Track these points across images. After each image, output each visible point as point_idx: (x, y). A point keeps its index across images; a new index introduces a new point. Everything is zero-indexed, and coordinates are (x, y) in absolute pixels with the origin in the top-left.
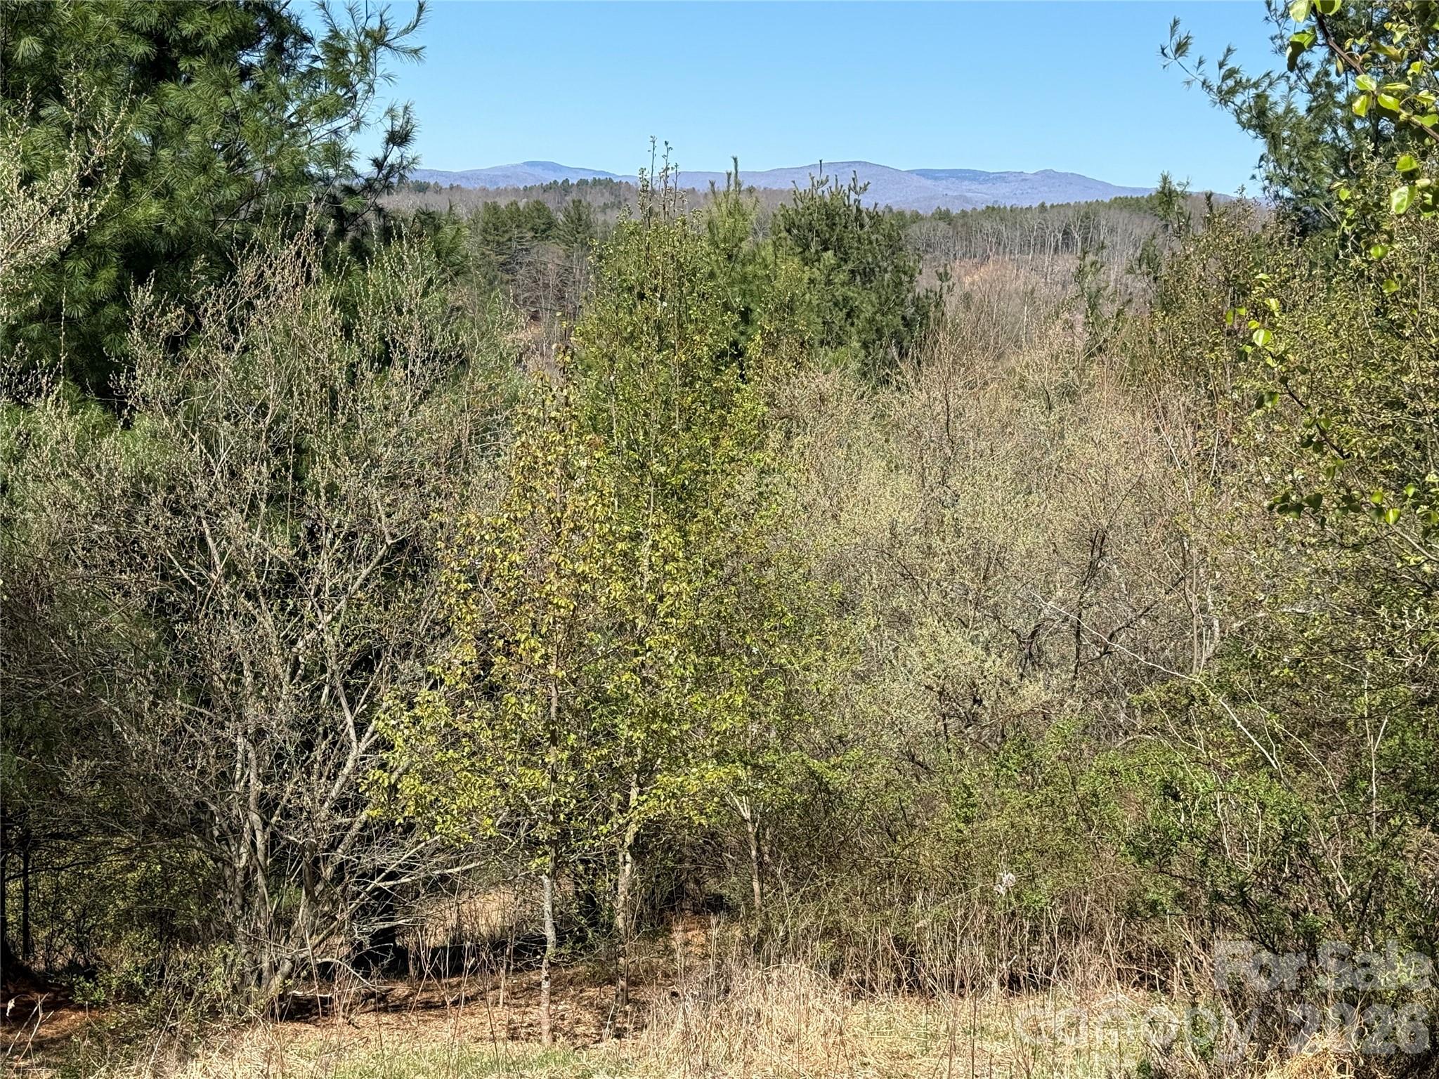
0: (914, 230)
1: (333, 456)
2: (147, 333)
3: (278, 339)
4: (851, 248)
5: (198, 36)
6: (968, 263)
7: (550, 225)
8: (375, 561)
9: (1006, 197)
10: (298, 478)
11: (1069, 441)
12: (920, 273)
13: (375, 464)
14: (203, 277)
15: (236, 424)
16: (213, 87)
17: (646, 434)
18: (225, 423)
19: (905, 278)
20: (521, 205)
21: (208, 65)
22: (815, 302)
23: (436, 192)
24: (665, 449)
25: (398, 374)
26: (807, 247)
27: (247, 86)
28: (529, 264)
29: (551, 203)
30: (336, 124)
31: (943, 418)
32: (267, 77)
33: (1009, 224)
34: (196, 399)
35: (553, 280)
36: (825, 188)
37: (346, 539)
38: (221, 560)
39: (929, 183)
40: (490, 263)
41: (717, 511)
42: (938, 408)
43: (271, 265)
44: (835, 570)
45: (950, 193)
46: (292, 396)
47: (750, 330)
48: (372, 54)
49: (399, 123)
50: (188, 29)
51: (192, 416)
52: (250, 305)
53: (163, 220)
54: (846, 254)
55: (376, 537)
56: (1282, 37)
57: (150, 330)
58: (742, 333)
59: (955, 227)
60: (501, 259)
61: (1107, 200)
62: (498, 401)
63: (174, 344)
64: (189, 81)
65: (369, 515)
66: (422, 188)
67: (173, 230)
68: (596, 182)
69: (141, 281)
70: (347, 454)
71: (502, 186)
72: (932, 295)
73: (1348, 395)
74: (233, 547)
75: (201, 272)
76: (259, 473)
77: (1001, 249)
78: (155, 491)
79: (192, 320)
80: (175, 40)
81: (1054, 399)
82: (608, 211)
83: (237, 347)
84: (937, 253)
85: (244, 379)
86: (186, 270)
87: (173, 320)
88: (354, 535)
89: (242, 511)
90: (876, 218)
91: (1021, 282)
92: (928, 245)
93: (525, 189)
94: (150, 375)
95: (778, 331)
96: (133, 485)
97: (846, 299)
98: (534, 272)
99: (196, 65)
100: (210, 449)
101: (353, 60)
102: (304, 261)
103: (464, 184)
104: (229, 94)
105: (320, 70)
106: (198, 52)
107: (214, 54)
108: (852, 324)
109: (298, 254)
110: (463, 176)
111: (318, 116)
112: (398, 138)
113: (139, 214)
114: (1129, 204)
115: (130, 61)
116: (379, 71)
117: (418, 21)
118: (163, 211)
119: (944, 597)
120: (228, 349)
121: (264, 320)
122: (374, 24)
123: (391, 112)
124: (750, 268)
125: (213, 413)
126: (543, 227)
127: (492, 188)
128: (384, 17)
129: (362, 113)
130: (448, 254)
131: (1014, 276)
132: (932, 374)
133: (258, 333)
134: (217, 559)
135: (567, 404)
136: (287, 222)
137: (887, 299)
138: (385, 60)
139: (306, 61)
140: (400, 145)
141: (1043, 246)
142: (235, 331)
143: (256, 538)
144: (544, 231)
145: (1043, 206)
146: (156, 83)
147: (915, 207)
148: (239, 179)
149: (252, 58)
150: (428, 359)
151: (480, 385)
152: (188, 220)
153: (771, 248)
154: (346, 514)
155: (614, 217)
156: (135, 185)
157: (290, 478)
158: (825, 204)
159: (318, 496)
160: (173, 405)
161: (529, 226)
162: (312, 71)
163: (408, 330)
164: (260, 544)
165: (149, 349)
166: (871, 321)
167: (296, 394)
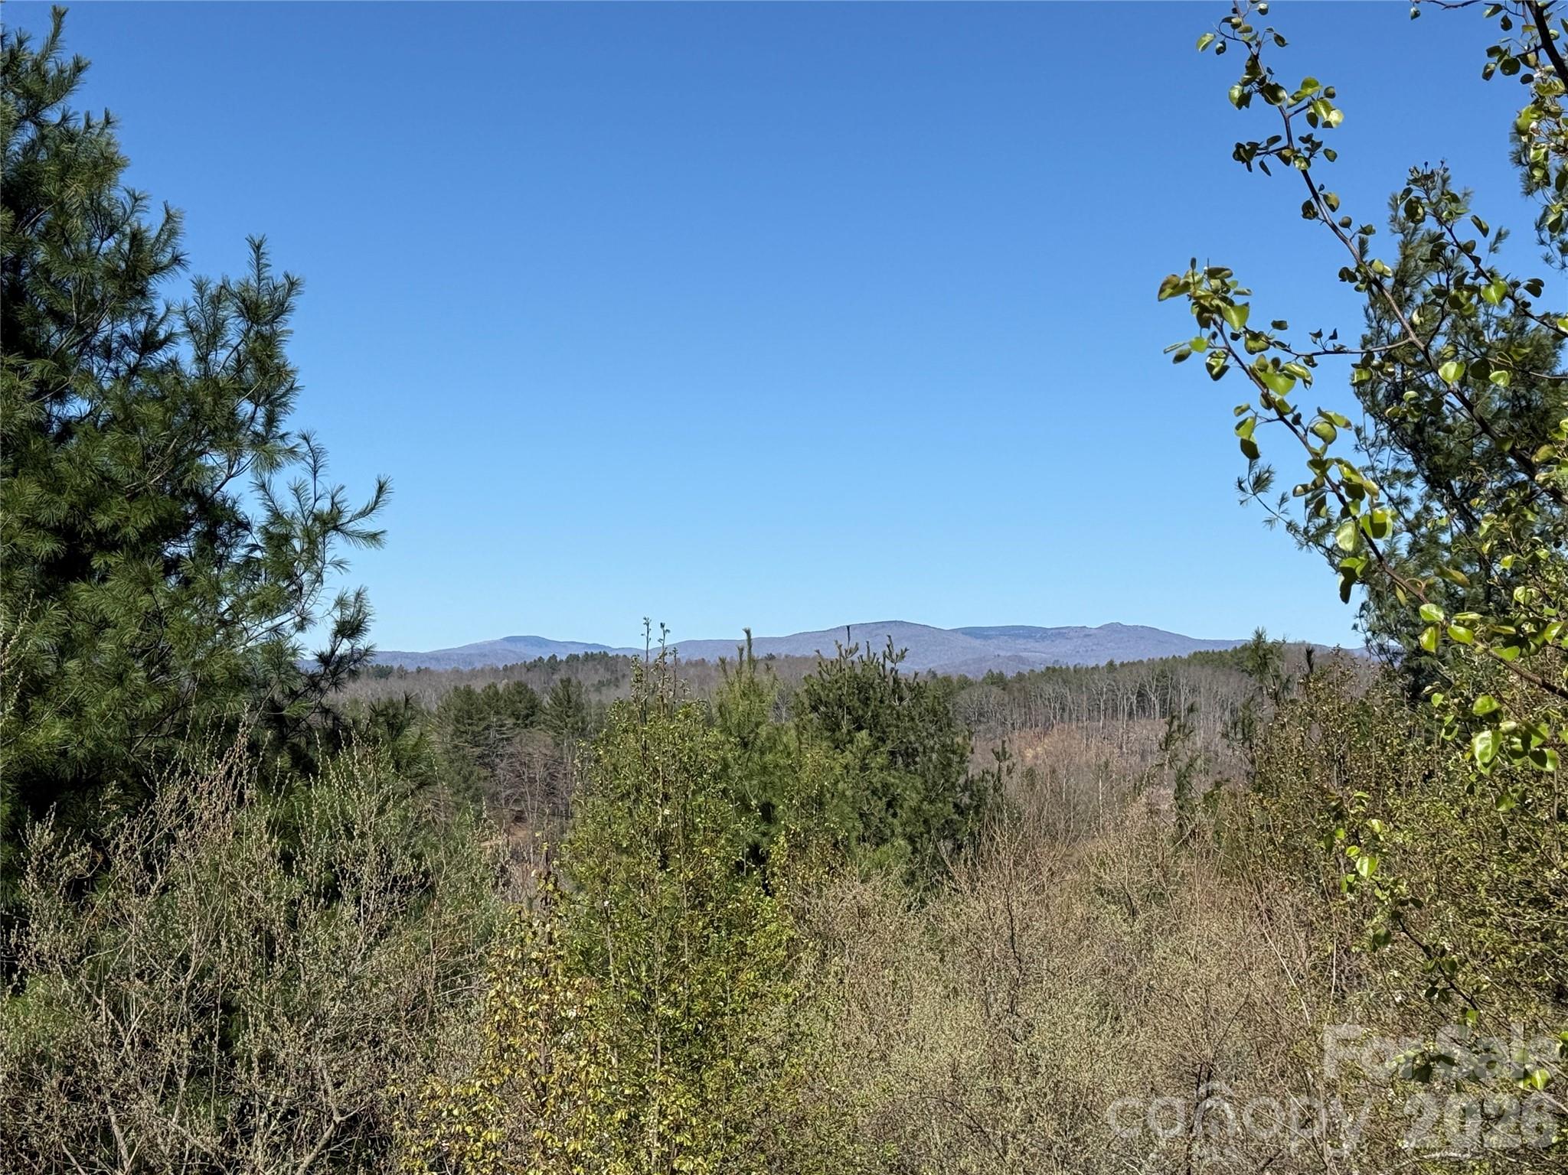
0: (963, 698)
1: (269, 1015)
2: (44, 877)
3: (203, 876)
4: (889, 726)
5: (115, 528)
6: (1029, 733)
7: (534, 707)
8: (320, 1145)
9: (1068, 656)
10: (226, 1044)
11: (1159, 953)
12: (972, 752)
13: (320, 1022)
14: (114, 807)
15: (151, 982)
16: (132, 586)
17: (650, 969)
18: (138, 982)
19: (956, 759)
20: (501, 688)
21: (127, 560)
22: (849, 793)
23: (401, 677)
24: (673, 986)
25: (347, 911)
26: (835, 727)
27: (173, 580)
28: (512, 755)
29: (535, 685)
30: (277, 621)
31: (1007, 933)
32: (198, 570)
33: (1074, 687)
34: (102, 955)
35: (539, 772)
36: (855, 658)
37: (284, 1118)
38: (130, 1153)
39: (977, 643)
40: (464, 757)
41: (738, 1061)
42: (1000, 920)
43: (196, 788)
44: (887, 1126)
45: (1002, 653)
46: (219, 946)
47: (773, 831)
48: (320, 539)
49: (350, 612)
50: (103, 521)
51: (96, 975)
52: (171, 838)
53: (67, 742)
54: (884, 732)
55: (322, 1114)
56: (1373, 469)
57: (49, 874)
58: (764, 834)
59: (1010, 693)
60: (477, 751)
61: (1185, 656)
62: (469, 936)
63: (77, 889)
64: (104, 579)
65: (313, 1087)
66: (383, 673)
67: (80, 754)
68: (589, 657)
69: (39, 817)
70: (285, 1014)
71: (479, 666)
72: (989, 777)
73: (1483, 894)
74: (143, 1138)
75: (113, 801)
76: (178, 1043)
77: (1066, 715)
78: (49, 1072)
79: (100, 858)
80: (88, 533)
81: (1137, 903)
82: (604, 689)
83: (154, 888)
84: (992, 723)
85: (162, 926)
86: (95, 798)
87: (78, 860)
88: (294, 1113)
89: (156, 1092)
90: (918, 691)
91: (1093, 753)
92: (981, 715)
93: (506, 668)
94: (47, 929)
95: (806, 831)
96: (23, 1066)
97: (886, 786)
98: (517, 764)
99: (112, 561)
100: (118, 1014)
101: (298, 549)
102: (235, 783)
103: (433, 666)
104: (151, 592)
105: (258, 560)
106: (113, 547)
107: (134, 548)
108: (895, 815)
109: (229, 773)
110: (434, 657)
111: (255, 612)
112: (349, 628)
113: (39, 738)
114: (1212, 659)
115: (35, 561)
116: (328, 557)
117: (376, 502)
118: (68, 732)
119: (1023, 1153)
120: (143, 891)
121: (187, 854)
122: (324, 506)
123: (341, 603)
124: (769, 757)
125: (124, 969)
126: (524, 712)
127: (466, 669)
128: (336, 500)
129: (307, 606)
130: (409, 764)
131: (1083, 746)
132: (991, 879)
133: (179, 868)
134: (124, 1152)
135: (551, 942)
136: (216, 738)
137: (935, 784)
138: (336, 546)
139: (243, 551)
140: (349, 637)
141: (1115, 710)
142: (150, 868)
143: (173, 1124)
144: (527, 716)
145: (1111, 664)
146: (66, 582)
147: (963, 671)
148: (161, 688)
149: (180, 549)
150: (385, 889)
151: (448, 917)
152: (98, 740)
153: (793, 733)
154: (283, 1088)
155: (611, 696)
156: (35, 704)
157: (215, 1047)
158: (856, 677)
159: (250, 1069)
160: (74, 964)
161: (509, 712)
162: (248, 561)
163: (360, 857)
164: (176, 1132)
165: (47, 897)
166: (916, 811)
167: (224, 943)
